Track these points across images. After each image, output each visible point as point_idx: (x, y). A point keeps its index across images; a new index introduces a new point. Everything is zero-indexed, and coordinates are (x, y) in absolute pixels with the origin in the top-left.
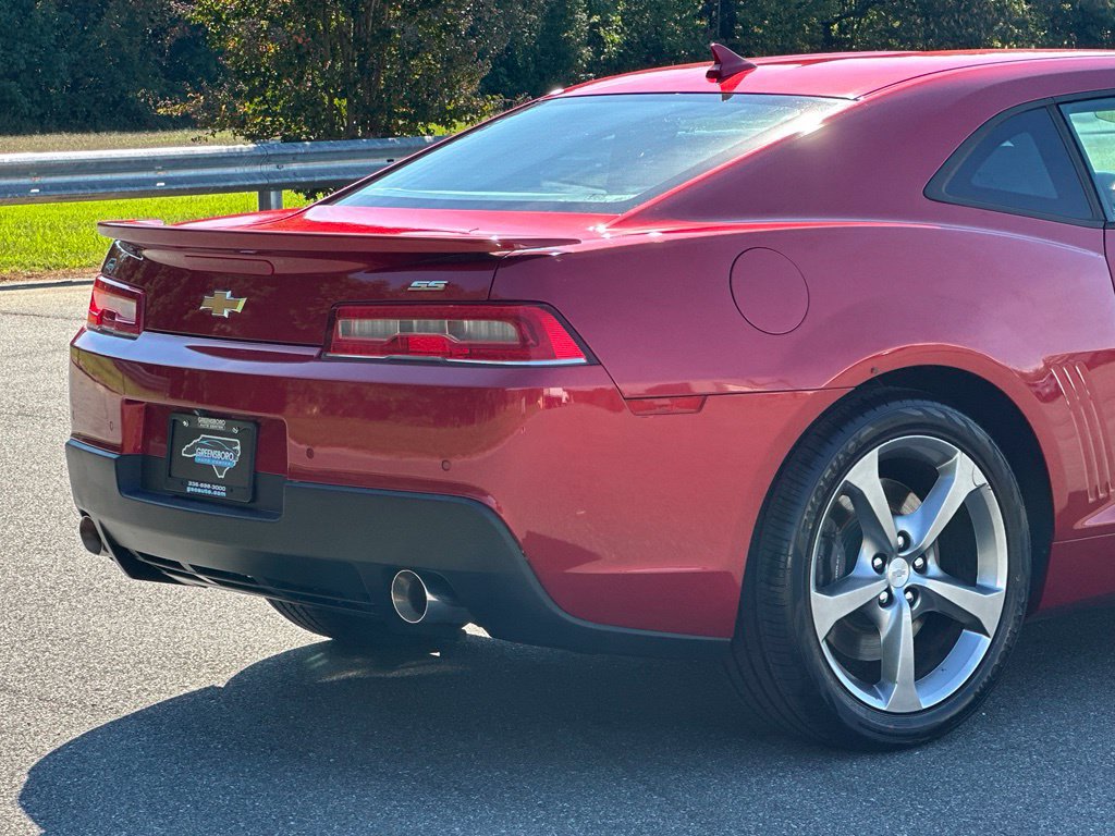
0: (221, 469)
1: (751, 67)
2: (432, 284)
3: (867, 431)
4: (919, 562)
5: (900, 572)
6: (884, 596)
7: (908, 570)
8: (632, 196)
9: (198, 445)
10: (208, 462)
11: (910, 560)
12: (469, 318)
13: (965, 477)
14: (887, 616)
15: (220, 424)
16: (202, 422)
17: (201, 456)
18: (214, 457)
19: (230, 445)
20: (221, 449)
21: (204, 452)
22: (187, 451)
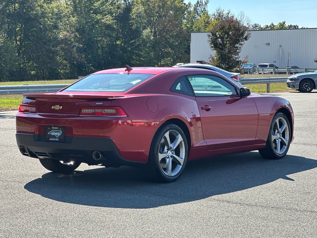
0: (57, 136)
1: (132, 69)
2: (100, 103)
3: (168, 128)
4: (172, 152)
5: (170, 153)
6: (167, 156)
7: (171, 153)
8: (124, 90)
9: (52, 132)
10: (54, 135)
11: (171, 151)
12: (106, 109)
13: (180, 139)
14: (168, 160)
15: (57, 128)
16: (53, 128)
17: (53, 134)
18: (56, 134)
19: (59, 131)
20: (57, 132)
21: (53, 133)
22: (49, 133)
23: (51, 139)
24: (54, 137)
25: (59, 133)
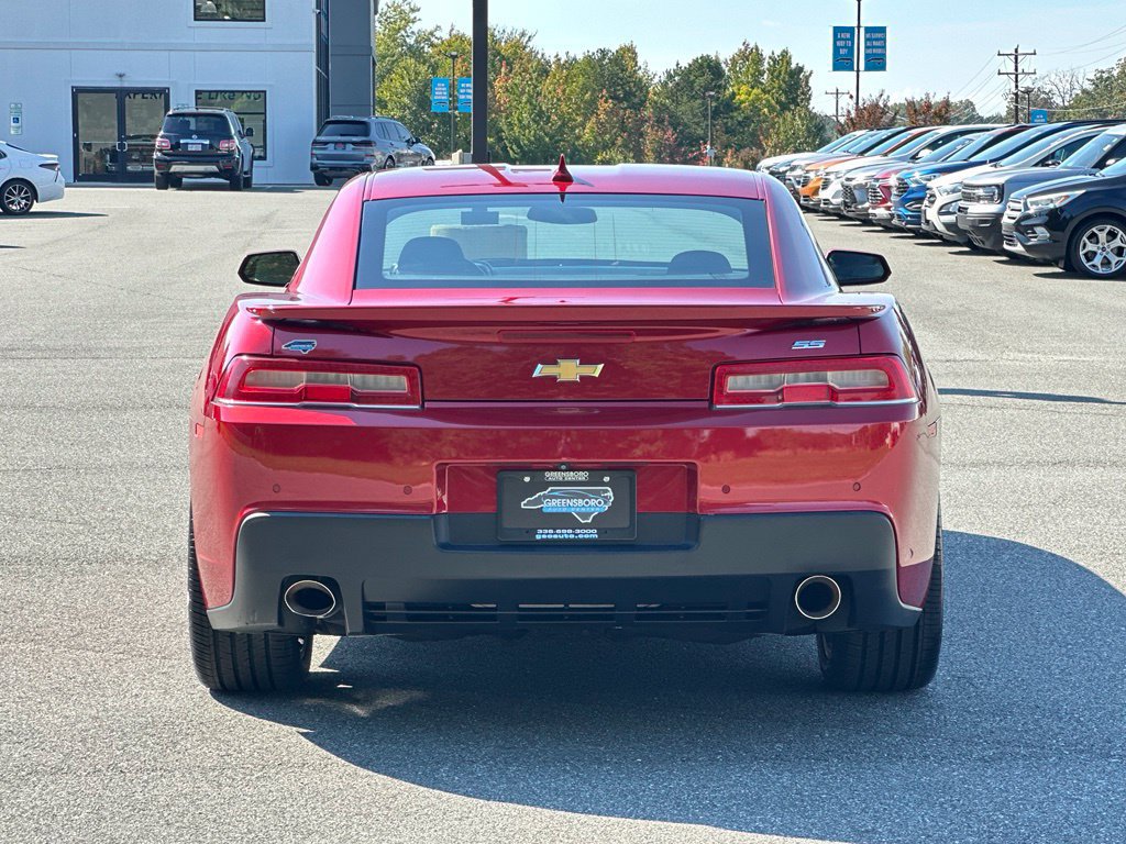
0: (585, 515)
9: (545, 497)
10: (564, 510)
15: (582, 476)
16: (551, 476)
17: (551, 506)
18: (575, 506)
19: (597, 493)
20: (583, 497)
21: (555, 502)
22: (529, 503)
23: (542, 535)
24: (565, 520)
25: (592, 502)
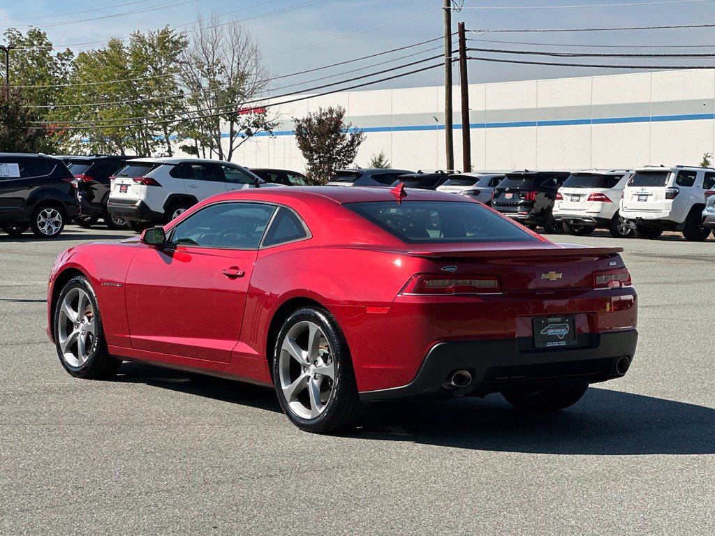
0: (561, 336)
9: (548, 329)
10: (554, 334)
15: (559, 319)
16: (550, 320)
17: (551, 332)
18: (557, 332)
19: (564, 326)
20: (560, 328)
21: (551, 331)
22: (543, 332)
23: (549, 345)
24: (554, 338)
25: (563, 330)
